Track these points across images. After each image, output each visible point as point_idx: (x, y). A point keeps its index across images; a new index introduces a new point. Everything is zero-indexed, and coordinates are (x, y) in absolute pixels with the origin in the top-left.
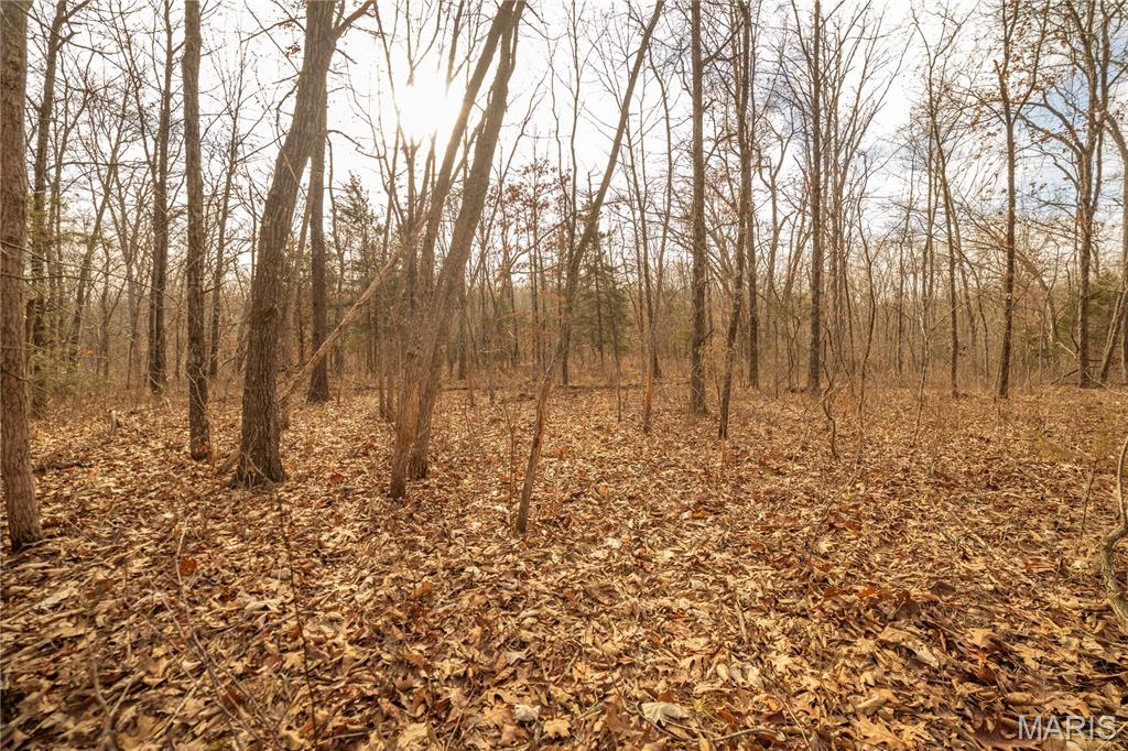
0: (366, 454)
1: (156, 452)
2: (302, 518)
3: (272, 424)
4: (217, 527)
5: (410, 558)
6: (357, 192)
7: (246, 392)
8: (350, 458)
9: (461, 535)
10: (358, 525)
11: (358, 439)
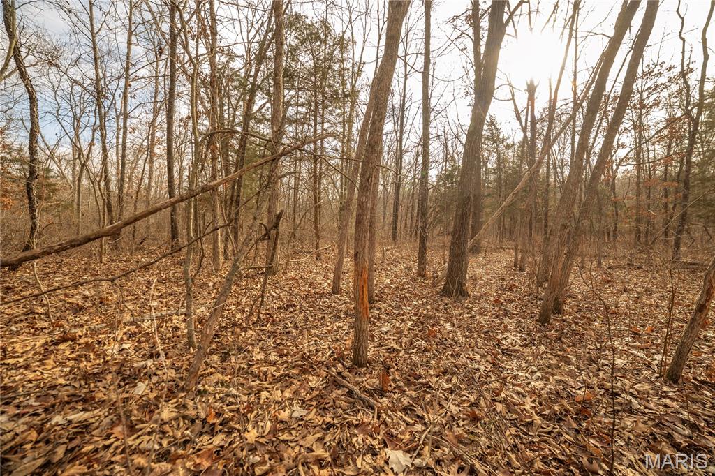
0: (511, 290)
1: (401, 270)
2: (484, 322)
3: (464, 263)
4: (439, 315)
5: (568, 370)
6: (494, 125)
7: (452, 243)
8: (501, 290)
9: (607, 365)
10: (519, 335)
11: (503, 279)
